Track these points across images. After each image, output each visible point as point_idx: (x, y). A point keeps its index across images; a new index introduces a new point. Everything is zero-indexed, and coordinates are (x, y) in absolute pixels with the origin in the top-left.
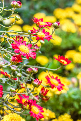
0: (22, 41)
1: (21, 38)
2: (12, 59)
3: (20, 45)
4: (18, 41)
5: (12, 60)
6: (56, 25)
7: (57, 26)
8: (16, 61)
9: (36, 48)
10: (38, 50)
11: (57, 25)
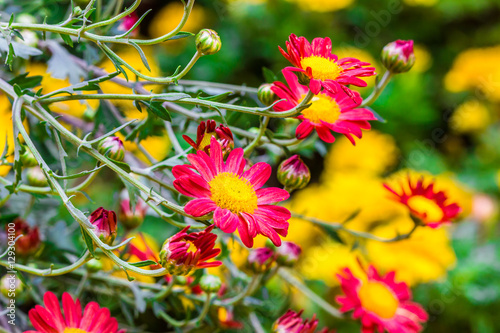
0: (225, 148)
1: (219, 136)
2: (170, 253)
3: (214, 173)
4: (206, 148)
5: (171, 257)
6: (393, 58)
7: (400, 64)
8: (187, 261)
9: (295, 174)
10: (300, 182)
11: (398, 57)
